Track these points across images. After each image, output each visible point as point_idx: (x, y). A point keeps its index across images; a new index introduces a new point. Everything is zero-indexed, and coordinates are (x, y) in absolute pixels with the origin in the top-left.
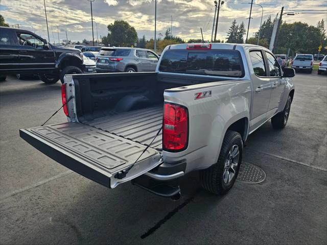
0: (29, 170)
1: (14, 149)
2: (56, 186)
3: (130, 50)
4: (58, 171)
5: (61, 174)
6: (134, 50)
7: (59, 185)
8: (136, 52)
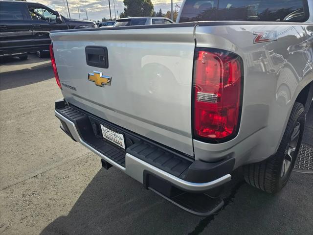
0: (30, 154)
1: (19, 129)
2: (57, 176)
3: (146, 19)
4: (62, 155)
5: (65, 159)
6: (150, 19)
7: (60, 175)
8: (152, 22)
